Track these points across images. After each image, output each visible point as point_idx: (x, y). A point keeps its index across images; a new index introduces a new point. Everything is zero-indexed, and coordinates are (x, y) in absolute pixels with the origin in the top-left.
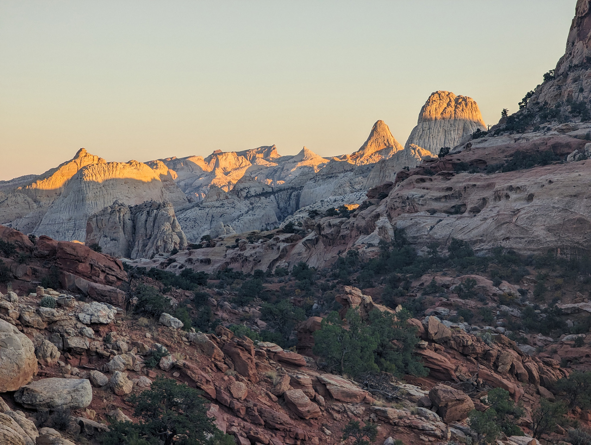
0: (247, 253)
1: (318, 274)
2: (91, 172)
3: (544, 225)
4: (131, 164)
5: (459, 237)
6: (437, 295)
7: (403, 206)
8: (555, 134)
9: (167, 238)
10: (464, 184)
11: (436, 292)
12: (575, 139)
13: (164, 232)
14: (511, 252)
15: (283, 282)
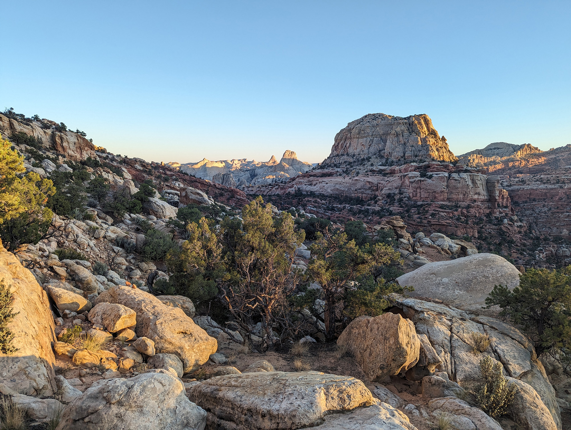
1: (282, 196)
2: (208, 164)
3: (330, 189)
5: (312, 190)
7: (299, 183)
8: (331, 170)
9: (231, 182)
10: (312, 179)
12: (335, 172)
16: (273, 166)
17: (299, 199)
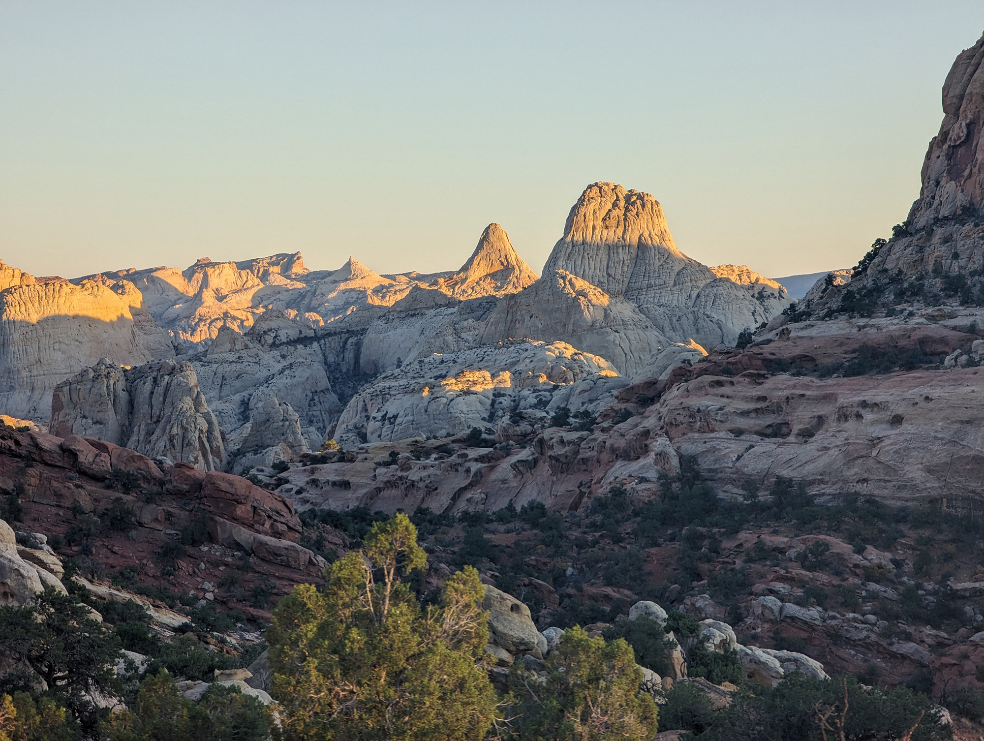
0: (414, 475)
1: (566, 521)
2: (18, 298)
3: (922, 463)
4: (83, 287)
5: (785, 473)
6: (768, 563)
7: (691, 422)
8: (922, 323)
9: (187, 423)
10: (786, 393)
11: (765, 559)
12: (954, 332)
13: (182, 413)
14: (870, 500)
15: (513, 531)
16: (489, 303)
17: (694, 540)
